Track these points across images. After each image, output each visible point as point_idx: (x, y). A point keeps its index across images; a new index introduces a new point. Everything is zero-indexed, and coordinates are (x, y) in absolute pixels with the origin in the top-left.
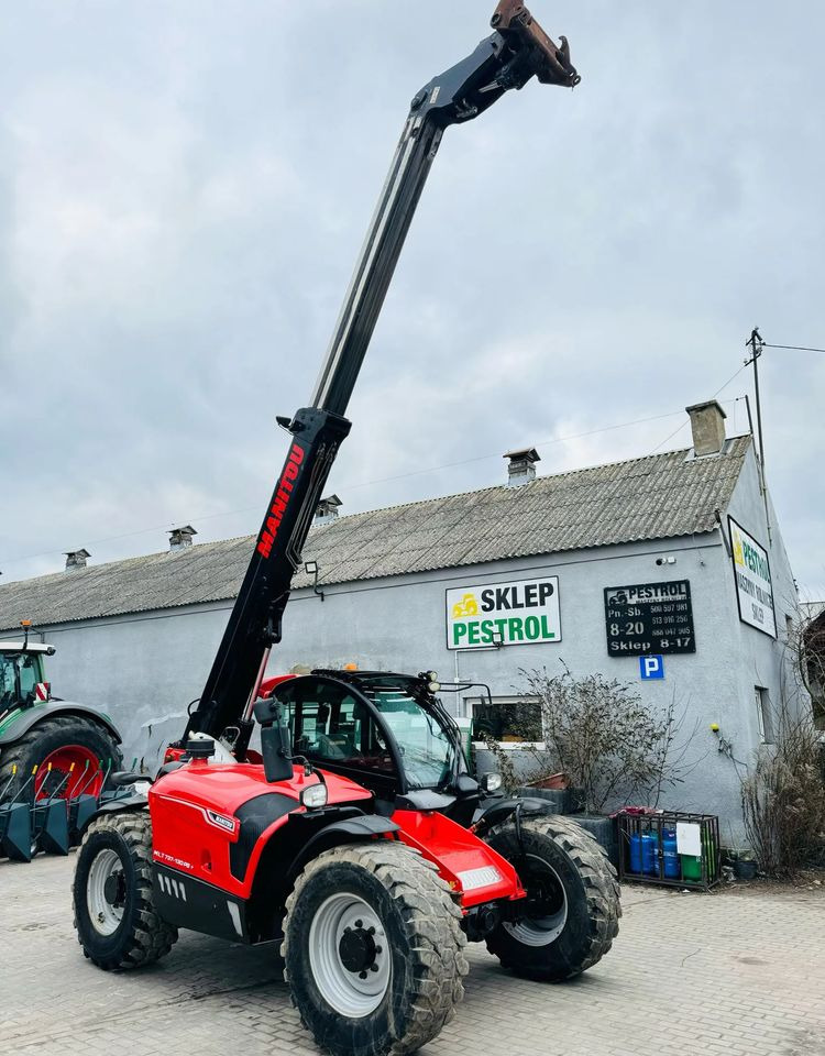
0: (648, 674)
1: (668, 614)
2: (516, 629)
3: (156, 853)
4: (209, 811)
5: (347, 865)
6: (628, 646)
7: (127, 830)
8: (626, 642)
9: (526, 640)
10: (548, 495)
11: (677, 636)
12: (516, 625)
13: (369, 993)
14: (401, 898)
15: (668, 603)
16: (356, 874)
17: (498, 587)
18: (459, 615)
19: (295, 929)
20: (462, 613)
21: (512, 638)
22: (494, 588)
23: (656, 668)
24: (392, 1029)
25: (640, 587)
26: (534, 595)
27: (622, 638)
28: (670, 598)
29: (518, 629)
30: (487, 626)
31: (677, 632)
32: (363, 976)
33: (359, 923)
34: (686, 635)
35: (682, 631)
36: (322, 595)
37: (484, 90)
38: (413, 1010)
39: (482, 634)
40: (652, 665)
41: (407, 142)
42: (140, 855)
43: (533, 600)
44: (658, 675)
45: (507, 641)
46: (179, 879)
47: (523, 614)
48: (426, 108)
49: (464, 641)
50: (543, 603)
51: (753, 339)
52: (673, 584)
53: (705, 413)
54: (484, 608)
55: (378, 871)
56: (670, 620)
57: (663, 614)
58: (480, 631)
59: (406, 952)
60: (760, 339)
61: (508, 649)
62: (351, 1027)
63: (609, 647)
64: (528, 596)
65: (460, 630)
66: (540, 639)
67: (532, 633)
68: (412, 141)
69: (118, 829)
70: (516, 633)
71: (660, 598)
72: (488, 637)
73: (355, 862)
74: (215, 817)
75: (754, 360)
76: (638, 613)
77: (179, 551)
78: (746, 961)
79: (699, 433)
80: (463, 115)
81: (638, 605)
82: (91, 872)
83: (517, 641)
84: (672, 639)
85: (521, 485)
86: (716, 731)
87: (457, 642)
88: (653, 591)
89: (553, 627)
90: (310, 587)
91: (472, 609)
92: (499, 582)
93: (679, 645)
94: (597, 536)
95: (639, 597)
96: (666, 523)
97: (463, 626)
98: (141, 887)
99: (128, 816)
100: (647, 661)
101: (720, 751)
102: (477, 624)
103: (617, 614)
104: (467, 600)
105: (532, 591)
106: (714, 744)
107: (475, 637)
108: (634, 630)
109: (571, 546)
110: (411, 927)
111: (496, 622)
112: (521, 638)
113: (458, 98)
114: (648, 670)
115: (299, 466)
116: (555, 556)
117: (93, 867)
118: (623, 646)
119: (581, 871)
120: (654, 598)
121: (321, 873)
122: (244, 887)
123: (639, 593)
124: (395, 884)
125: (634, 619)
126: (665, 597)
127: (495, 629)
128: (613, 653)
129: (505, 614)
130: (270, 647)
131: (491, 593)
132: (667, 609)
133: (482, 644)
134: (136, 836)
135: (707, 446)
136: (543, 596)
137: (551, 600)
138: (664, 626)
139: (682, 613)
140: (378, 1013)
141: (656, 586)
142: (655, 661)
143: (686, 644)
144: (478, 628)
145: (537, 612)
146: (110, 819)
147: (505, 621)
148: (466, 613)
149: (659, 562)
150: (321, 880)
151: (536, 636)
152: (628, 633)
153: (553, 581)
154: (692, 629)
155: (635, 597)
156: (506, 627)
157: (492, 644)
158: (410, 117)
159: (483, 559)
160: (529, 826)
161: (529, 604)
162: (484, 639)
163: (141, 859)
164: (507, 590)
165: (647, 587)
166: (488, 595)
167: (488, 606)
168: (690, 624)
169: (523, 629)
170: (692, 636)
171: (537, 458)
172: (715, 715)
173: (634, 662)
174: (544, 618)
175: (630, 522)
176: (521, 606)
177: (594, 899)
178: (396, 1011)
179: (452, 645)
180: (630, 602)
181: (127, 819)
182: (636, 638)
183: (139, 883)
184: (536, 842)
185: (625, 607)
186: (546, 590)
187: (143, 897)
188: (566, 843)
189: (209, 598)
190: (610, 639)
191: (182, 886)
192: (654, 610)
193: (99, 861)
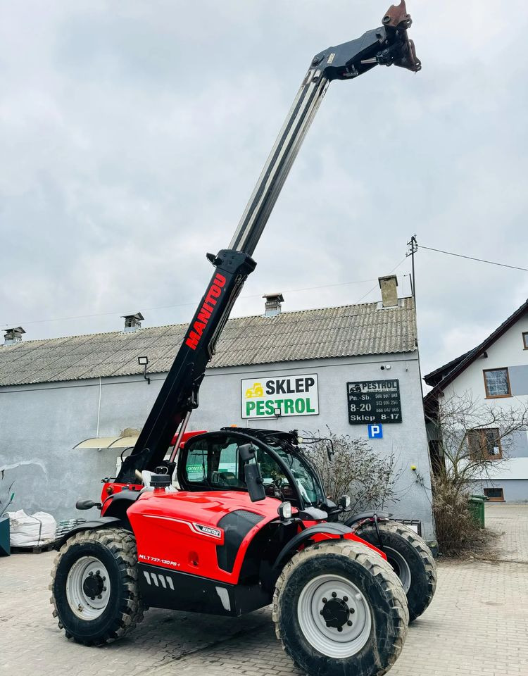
0: (373, 435)
1: (386, 399)
2: (289, 406)
3: (140, 556)
4: (194, 524)
5: (331, 556)
6: (361, 418)
7: (109, 541)
8: (360, 415)
9: (296, 413)
10: (296, 323)
11: (391, 412)
12: (289, 403)
13: (344, 640)
14: (380, 575)
15: (386, 393)
16: (340, 561)
17: (278, 379)
18: (250, 396)
19: (286, 602)
20: (253, 395)
21: (286, 412)
22: (275, 380)
23: (378, 432)
24: (378, 662)
25: (369, 382)
26: (302, 385)
27: (358, 413)
28: (387, 389)
29: (291, 406)
30: (270, 404)
31: (391, 410)
32: (340, 630)
33: (334, 595)
34: (396, 412)
35: (394, 410)
36: (149, 380)
37: (363, 62)
38: (395, 648)
39: (266, 409)
40: (375, 430)
41: (309, 84)
42: (124, 559)
43: (301, 388)
44: (379, 436)
45: (283, 414)
46: (165, 574)
47: (294, 396)
48: (323, 65)
49: (253, 413)
50: (307, 390)
51: (412, 241)
52: (389, 381)
53: (388, 282)
54: (268, 392)
55: (358, 558)
56: (387, 403)
57: (383, 399)
58: (265, 407)
59: (387, 609)
60: (416, 242)
61: (283, 419)
62: (341, 665)
63: (350, 418)
64: (298, 385)
65: (251, 406)
66: (305, 413)
67: (300, 409)
68: (313, 85)
69: (101, 540)
70: (289, 409)
71: (381, 390)
72: (270, 411)
73: (338, 553)
74: (201, 528)
75: (412, 254)
76: (368, 398)
77: (12, 345)
78: (489, 603)
79: (385, 293)
80: (348, 75)
81: (367, 394)
82: (70, 574)
83: (289, 414)
84: (388, 414)
85: (274, 316)
86: (414, 470)
87: (248, 414)
88: (377, 385)
89: (313, 405)
90: (140, 374)
91: (259, 393)
92: (278, 376)
93: (392, 418)
94: (340, 350)
95: (369, 388)
96: (382, 344)
97: (252, 403)
98: (126, 582)
99: (106, 531)
100: (373, 427)
101: (417, 482)
102: (263, 402)
103: (355, 398)
104: (257, 387)
105: (300, 383)
106: (413, 477)
107: (261, 411)
108: (365, 408)
109: (327, 356)
110: (390, 593)
111: (276, 401)
112: (292, 412)
113: (349, 64)
114: (373, 433)
115: (222, 289)
116: (316, 361)
117: (71, 570)
118: (358, 418)
119: (421, 554)
120: (377, 389)
121: (309, 563)
122: (232, 576)
123: (369, 386)
124: (373, 566)
125: (365, 402)
126: (384, 389)
127: (275, 406)
128: (352, 423)
129: (282, 396)
130: (191, 411)
131: (273, 383)
132: (386, 396)
133: (266, 415)
134: (118, 546)
135: (390, 302)
136: (307, 386)
137: (313, 389)
138: (383, 407)
139: (394, 399)
140: (364, 653)
141: (379, 382)
142: (378, 427)
143: (397, 418)
144: (264, 405)
145: (303, 396)
146: (90, 534)
147: (282, 401)
148: (255, 395)
149: (382, 368)
150: (309, 567)
151: (303, 411)
152: (361, 410)
153: (314, 377)
154: (400, 409)
155: (366, 388)
156: (283, 405)
157: (273, 415)
158: (311, 69)
159: (268, 361)
160: (382, 528)
161: (298, 391)
162: (267, 412)
163: (125, 562)
164: (283, 381)
165: (374, 382)
166: (270, 384)
167: (270, 391)
168: (399, 406)
169: (294, 406)
170: (400, 412)
171: (282, 300)
172: (413, 460)
173: (365, 428)
174: (308, 400)
175: (359, 344)
176: (293, 391)
177: (430, 572)
178: (381, 651)
179: (245, 416)
180: (362, 391)
181: (106, 534)
182: (366, 413)
183: (125, 579)
184: (389, 538)
185: (359, 395)
186: (310, 382)
187: (130, 589)
188: (410, 537)
189: (56, 379)
190: (350, 413)
191: (169, 579)
192: (377, 397)
193: (78, 565)
